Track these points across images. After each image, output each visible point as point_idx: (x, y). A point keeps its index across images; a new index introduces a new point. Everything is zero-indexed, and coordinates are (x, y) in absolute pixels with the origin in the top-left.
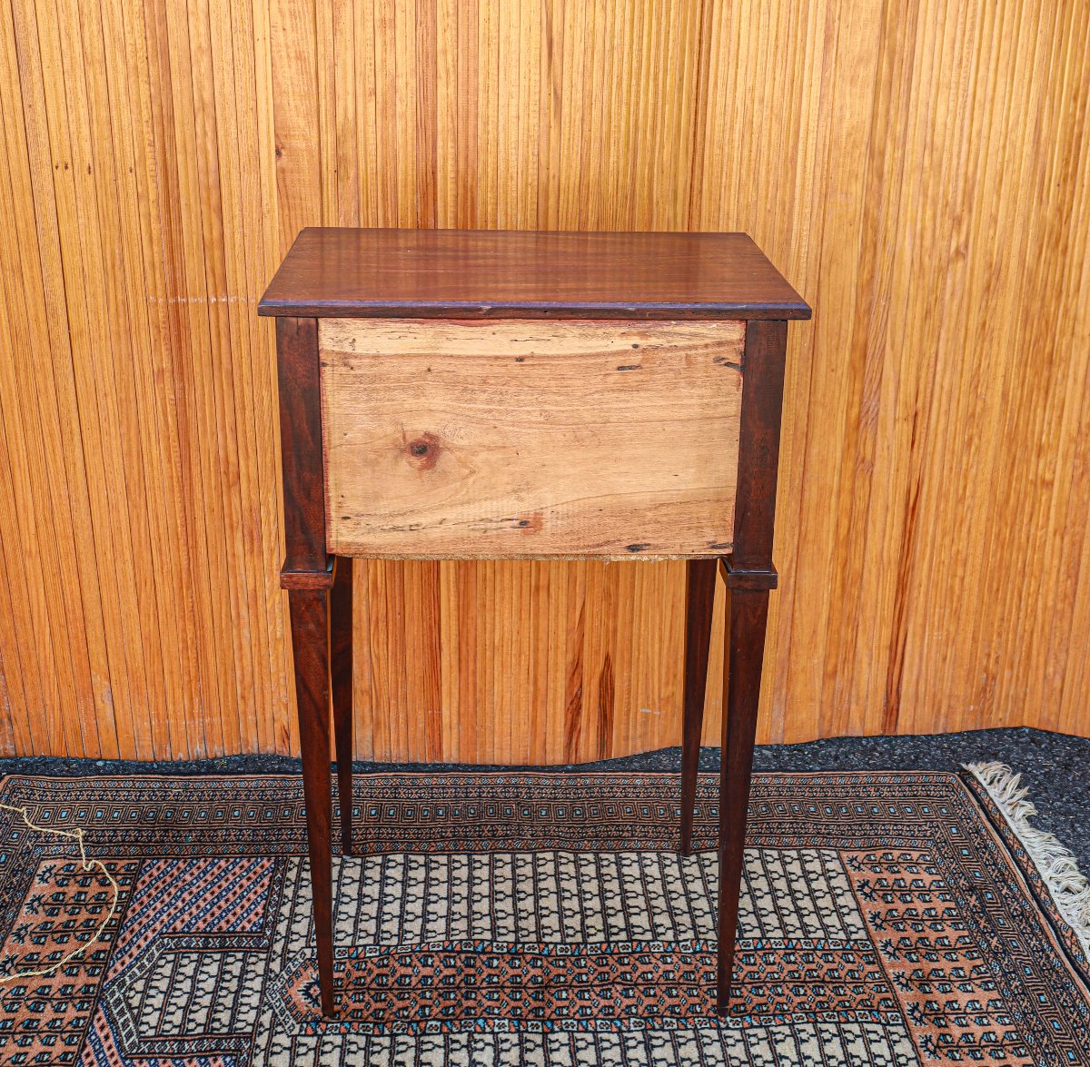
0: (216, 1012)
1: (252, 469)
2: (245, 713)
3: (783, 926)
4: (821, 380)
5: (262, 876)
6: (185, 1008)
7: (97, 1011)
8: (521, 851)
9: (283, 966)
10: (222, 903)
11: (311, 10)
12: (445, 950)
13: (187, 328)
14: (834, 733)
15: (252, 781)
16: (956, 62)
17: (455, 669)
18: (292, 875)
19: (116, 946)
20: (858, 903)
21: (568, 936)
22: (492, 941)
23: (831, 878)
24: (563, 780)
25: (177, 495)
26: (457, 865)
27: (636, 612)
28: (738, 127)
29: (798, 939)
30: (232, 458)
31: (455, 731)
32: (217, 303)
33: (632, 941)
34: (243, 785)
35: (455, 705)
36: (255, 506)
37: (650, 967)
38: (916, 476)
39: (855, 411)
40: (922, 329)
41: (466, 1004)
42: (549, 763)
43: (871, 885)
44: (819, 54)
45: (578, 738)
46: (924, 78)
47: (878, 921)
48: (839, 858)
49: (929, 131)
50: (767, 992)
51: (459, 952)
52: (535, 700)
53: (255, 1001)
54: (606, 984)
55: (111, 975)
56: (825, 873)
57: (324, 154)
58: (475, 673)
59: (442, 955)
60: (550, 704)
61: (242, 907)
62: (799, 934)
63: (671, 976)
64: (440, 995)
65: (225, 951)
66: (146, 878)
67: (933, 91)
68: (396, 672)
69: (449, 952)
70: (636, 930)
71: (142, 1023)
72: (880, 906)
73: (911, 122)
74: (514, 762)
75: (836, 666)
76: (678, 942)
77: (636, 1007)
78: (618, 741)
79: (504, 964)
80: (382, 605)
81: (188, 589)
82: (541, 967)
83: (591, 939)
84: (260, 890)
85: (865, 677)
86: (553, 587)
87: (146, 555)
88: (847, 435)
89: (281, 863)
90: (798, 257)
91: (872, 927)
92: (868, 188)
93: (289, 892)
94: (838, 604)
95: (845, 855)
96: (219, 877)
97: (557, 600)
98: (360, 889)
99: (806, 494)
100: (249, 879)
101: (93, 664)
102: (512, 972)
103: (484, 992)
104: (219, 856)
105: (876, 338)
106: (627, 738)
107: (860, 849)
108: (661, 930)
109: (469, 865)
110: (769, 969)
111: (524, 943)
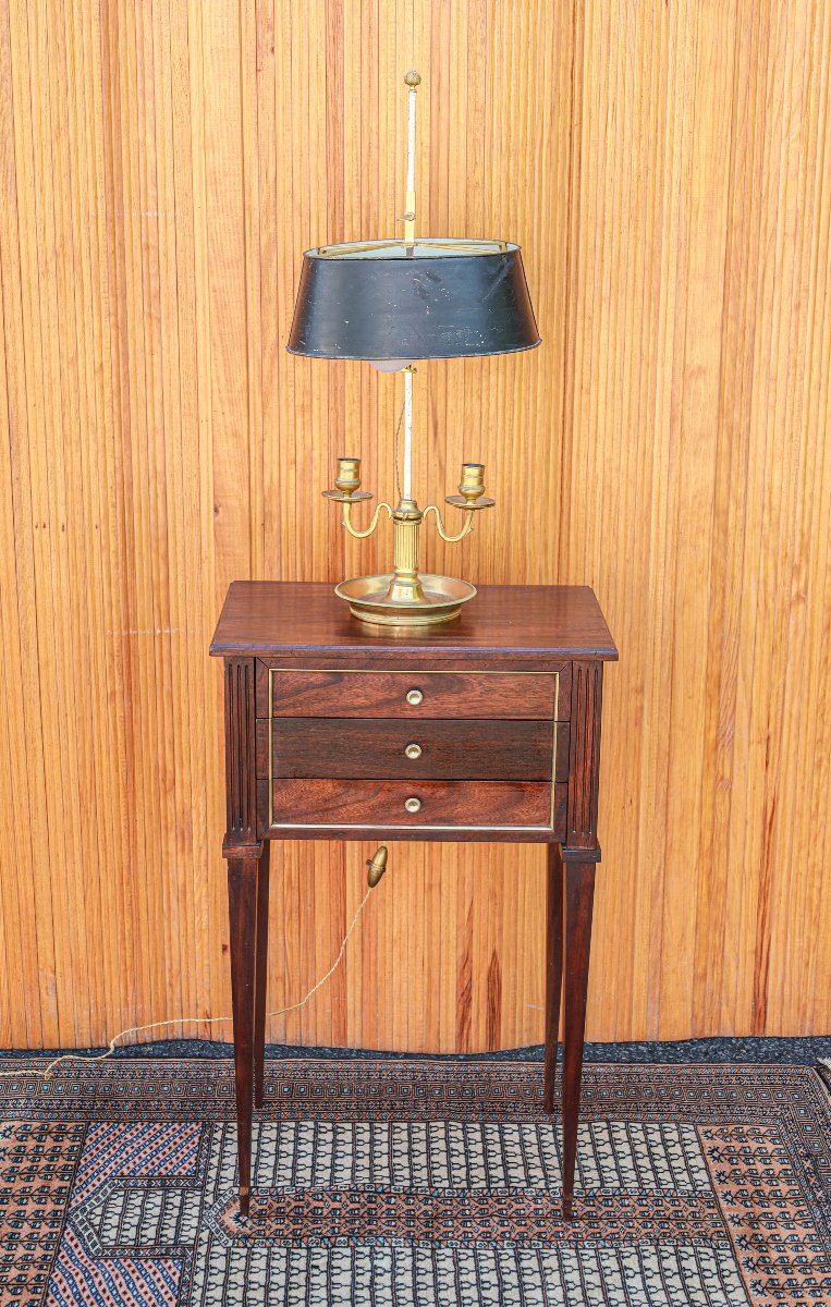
0: (163, 1229)
1: (186, 777)
2: (172, 1000)
3: (639, 1179)
4: (679, 704)
5: (192, 1136)
6: (138, 1226)
7: (65, 1228)
8: (416, 1120)
9: (216, 1199)
10: (160, 1155)
11: (245, 399)
12: (350, 1190)
13: (137, 656)
14: (707, 1034)
15: (177, 1064)
16: (787, 437)
17: (359, 958)
18: (218, 1136)
19: (75, 1185)
20: (706, 1163)
21: (455, 1183)
22: (390, 1185)
23: (685, 1145)
24: (455, 1067)
25: (122, 800)
26: (360, 1130)
27: (520, 913)
28: (599, 490)
29: (652, 1189)
30: (169, 767)
31: (358, 1018)
32: (161, 634)
33: (509, 1187)
34: (169, 1066)
35: (358, 993)
36: (187, 809)
37: (523, 1206)
38: (771, 794)
39: (712, 734)
40: (770, 663)
41: (368, 1227)
42: (443, 1052)
43: (720, 1151)
44: (666, 431)
45: (469, 1029)
46: (760, 450)
47: (722, 1178)
48: (696, 1131)
49: (767, 493)
50: (620, 1225)
51: (363, 1192)
52: (429, 991)
53: (194, 1222)
54: (485, 1217)
55: (74, 1204)
56: (682, 1142)
57: (253, 511)
58: (376, 963)
59: (348, 1194)
60: (443, 994)
61: (177, 1158)
62: (653, 1185)
63: (541, 1212)
64: (347, 1221)
65: (166, 1189)
66: (92, 1136)
67: (768, 460)
68: (307, 959)
69: (354, 1192)
70: (513, 1180)
71: (103, 1237)
72: (726, 1167)
73: (750, 486)
74: (411, 1050)
75: (706, 969)
76: (548, 1189)
77: (510, 1233)
78: (506, 1033)
79: (400, 1202)
80: (296, 897)
81: (128, 883)
82: (432, 1204)
83: (474, 1186)
84: (191, 1147)
85: (733, 981)
86: (444, 885)
87: (93, 855)
88: (706, 755)
89: (208, 1126)
90: (656, 599)
91: (716, 1182)
92: (714, 541)
93: (216, 1148)
94: (705, 910)
95: (701, 1129)
96: (156, 1137)
97: (448, 898)
98: (277, 1146)
99: (671, 809)
100: (181, 1138)
101: (41, 958)
102: (406, 1207)
103: (384, 1221)
104: (155, 1121)
105: (728, 670)
106: (514, 1032)
107: (716, 1124)
108: (534, 1180)
109: (371, 1130)
110: (624, 1209)
111: (417, 1187)
